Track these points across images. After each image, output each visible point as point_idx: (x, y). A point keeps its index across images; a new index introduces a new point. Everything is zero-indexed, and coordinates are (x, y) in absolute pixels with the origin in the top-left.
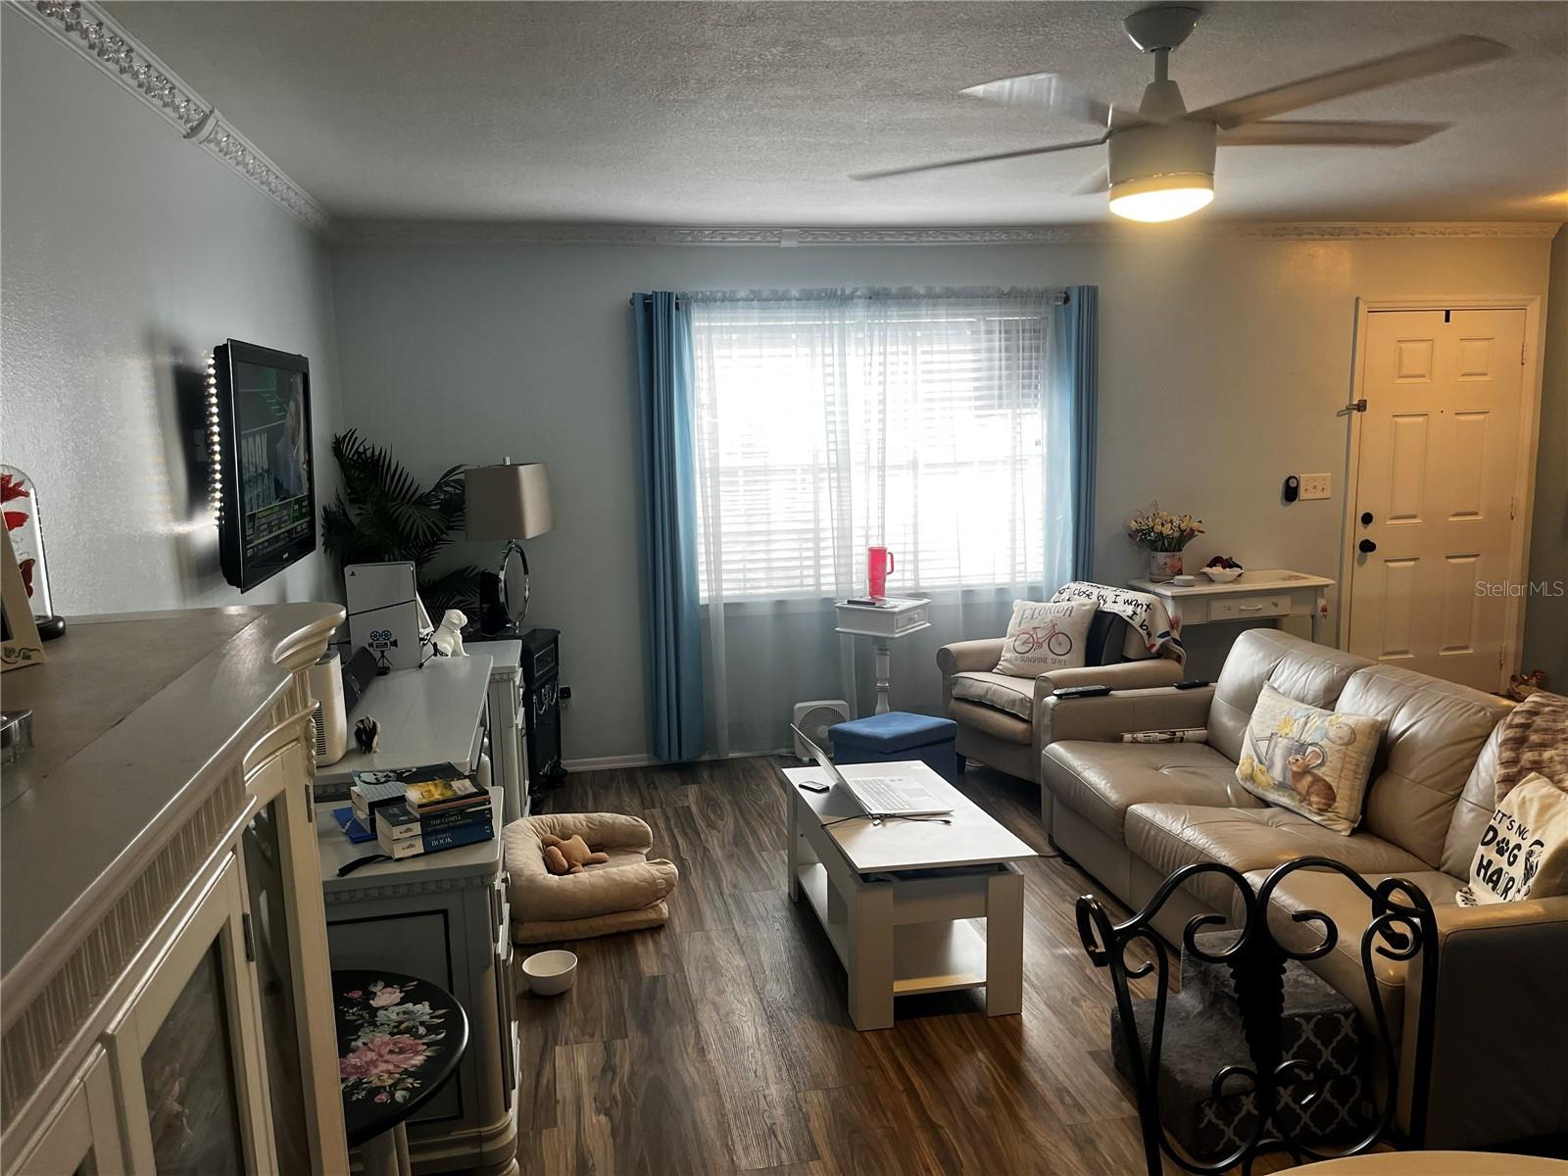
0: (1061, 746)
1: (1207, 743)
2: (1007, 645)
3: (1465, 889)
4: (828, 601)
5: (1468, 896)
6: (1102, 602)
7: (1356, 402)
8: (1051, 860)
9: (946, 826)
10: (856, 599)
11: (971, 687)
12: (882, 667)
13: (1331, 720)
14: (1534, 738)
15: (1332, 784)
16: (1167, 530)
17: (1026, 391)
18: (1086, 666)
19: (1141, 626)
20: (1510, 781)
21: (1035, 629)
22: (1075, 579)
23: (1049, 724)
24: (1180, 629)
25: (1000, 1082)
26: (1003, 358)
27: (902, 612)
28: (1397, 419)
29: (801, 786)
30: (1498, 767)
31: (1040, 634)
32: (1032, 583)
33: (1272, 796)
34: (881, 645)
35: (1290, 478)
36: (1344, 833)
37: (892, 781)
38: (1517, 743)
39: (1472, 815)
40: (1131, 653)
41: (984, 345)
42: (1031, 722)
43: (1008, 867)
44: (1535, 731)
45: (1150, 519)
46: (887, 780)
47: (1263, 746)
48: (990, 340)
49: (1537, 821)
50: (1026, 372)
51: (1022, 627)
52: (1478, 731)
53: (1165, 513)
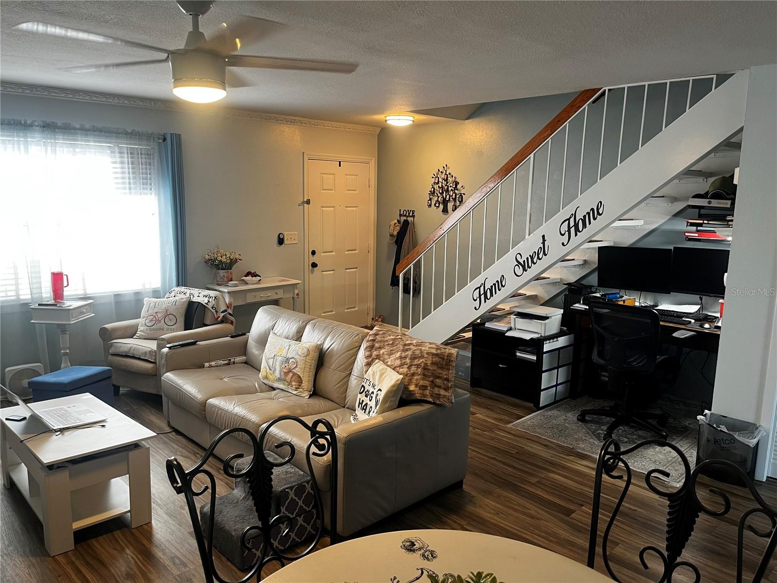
0: (172, 374)
1: (246, 363)
2: (141, 323)
3: (354, 414)
4: (26, 305)
5: (355, 417)
6: (192, 296)
7: (305, 200)
8: (169, 434)
9: (103, 429)
10: (44, 303)
11: (120, 347)
12: (65, 341)
13: (299, 346)
14: (377, 345)
15: (301, 376)
16: (224, 259)
17: (145, 186)
18: (185, 330)
19: (212, 308)
20: (369, 365)
21: (156, 313)
22: (178, 285)
23: (165, 363)
24: (232, 308)
25: (139, 563)
26: (130, 168)
27: (75, 308)
28: (323, 208)
29: (6, 419)
30: (364, 359)
31: (160, 315)
32: (154, 288)
33: (276, 385)
34: (63, 328)
35: (280, 234)
36: (306, 397)
37: (69, 407)
38: (371, 348)
39: (356, 381)
40: (207, 322)
41: (118, 160)
42: (156, 363)
43: (141, 445)
44: (377, 342)
45: (215, 254)
46: (65, 407)
47: (271, 361)
48: (121, 157)
49: (379, 381)
50: (144, 176)
51: (149, 312)
52: (357, 344)
53: (222, 251)
